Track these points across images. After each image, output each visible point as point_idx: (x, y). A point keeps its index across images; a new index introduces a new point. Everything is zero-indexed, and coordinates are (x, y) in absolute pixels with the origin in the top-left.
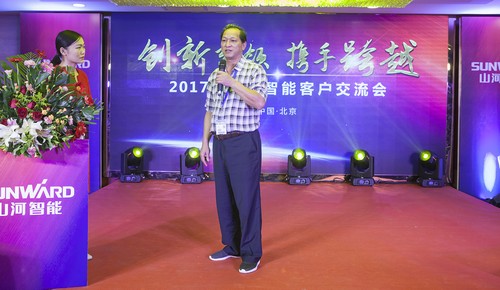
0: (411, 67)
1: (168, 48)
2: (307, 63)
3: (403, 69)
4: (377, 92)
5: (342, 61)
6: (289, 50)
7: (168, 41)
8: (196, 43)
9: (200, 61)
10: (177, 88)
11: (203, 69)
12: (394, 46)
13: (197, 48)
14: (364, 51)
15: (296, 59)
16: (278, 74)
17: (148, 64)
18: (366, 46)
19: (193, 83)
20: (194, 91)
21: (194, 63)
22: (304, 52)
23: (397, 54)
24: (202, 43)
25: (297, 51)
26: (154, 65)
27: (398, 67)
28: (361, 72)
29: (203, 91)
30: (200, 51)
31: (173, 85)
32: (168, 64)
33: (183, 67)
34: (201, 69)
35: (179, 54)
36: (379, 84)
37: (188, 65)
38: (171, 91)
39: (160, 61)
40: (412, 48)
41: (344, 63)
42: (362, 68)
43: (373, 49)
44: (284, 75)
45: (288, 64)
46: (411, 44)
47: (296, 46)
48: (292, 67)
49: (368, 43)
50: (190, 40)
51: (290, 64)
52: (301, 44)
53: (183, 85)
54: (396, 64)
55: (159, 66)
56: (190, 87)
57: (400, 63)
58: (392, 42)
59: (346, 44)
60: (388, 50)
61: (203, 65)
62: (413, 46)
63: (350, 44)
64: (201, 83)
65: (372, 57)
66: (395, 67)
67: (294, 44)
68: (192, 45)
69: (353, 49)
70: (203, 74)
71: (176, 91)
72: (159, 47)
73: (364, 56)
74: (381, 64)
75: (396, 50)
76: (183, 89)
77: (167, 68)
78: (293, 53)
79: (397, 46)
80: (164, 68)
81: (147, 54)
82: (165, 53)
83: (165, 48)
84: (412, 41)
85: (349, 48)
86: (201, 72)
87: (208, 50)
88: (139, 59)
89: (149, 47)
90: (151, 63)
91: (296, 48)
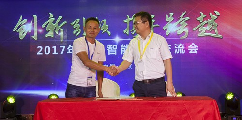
0: (216, 31)
1: (36, 22)
3: (210, 32)
4: (192, 50)
5: (164, 28)
6: (125, 21)
7: (35, 16)
8: (56, 17)
9: (59, 31)
10: (43, 51)
11: (62, 37)
12: (203, 15)
13: (57, 21)
14: (181, 20)
15: (131, 27)
16: (117, 39)
17: (21, 34)
18: (182, 16)
19: (55, 47)
20: (55, 53)
21: (54, 32)
23: (206, 22)
24: (60, 18)
25: (131, 22)
26: (25, 34)
27: (207, 31)
28: (179, 36)
29: (62, 53)
30: (59, 23)
31: (40, 49)
32: (36, 34)
33: (47, 36)
34: (60, 36)
35: (43, 26)
36: (193, 44)
37: (50, 34)
38: (38, 53)
39: (30, 32)
40: (216, 17)
41: (166, 29)
42: (179, 33)
43: (187, 18)
44: (122, 39)
45: (125, 31)
46: (215, 14)
47: (130, 17)
48: (128, 33)
49: (184, 14)
50: (52, 15)
51: (126, 31)
53: (47, 49)
54: (205, 28)
55: (29, 35)
56: (52, 50)
57: (208, 28)
58: (201, 13)
59: (167, 15)
60: (198, 19)
61: (62, 34)
62: (217, 16)
63: (170, 15)
64: (61, 47)
65: (187, 24)
66: (204, 31)
67: (128, 16)
68: (54, 19)
69: (173, 18)
70: (62, 41)
71: (42, 54)
72: (29, 21)
73: (181, 24)
74: (194, 29)
75: (205, 19)
76: (47, 52)
77: (35, 37)
78: (128, 23)
79: (205, 16)
80: (33, 37)
81: (20, 26)
82: (33, 25)
83: (33, 22)
84: (216, 12)
85: (169, 19)
86: (60, 39)
87: (65, 22)
88: (14, 31)
89: (21, 21)
90: (23, 33)
91: (130, 19)
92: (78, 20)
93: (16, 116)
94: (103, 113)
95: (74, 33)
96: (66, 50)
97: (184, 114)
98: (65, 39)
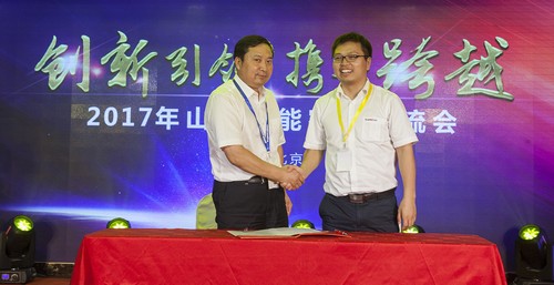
0: (499, 83)
1: (87, 51)
2: (320, 77)
3: (486, 86)
4: (441, 125)
5: (380, 73)
6: (291, 55)
7: (86, 39)
8: (133, 42)
9: (140, 74)
10: (100, 119)
11: (145, 88)
12: (469, 47)
13: (136, 51)
14: (417, 56)
15: (303, 70)
17: (52, 78)
18: (420, 47)
19: (128, 110)
20: (128, 123)
21: (128, 76)
22: (315, 58)
23: (475, 62)
24: (143, 43)
25: (304, 57)
26: (61, 79)
27: (477, 83)
28: (412, 92)
29: (144, 124)
30: (140, 56)
31: (94, 112)
32: (86, 78)
33: (111, 83)
34: (141, 84)
35: (104, 60)
36: (445, 112)
37: (119, 80)
38: (90, 123)
39: (73, 73)
40: (499, 52)
41: (384, 77)
42: (414, 85)
43: (433, 53)
44: (282, 97)
45: (289, 78)
46: (497, 45)
47: (303, 47)
48: (295, 82)
49: (425, 42)
50: (123, 37)
51: (292, 78)
52: (310, 45)
53: (111, 113)
54: (473, 77)
55: (70, 81)
56: (122, 117)
57: (480, 76)
58: (465, 41)
59: (386, 44)
60: (458, 55)
61: (144, 80)
62: (502, 48)
63: (394, 44)
64: (141, 109)
65: (431, 66)
66: (471, 83)
67: (298, 45)
68: (127, 46)
69: (399, 52)
70: (144, 95)
71: (98, 124)
72: (71, 49)
73: (417, 64)
74: (447, 78)
75: (474, 54)
76: (111, 120)
77: (84, 85)
78: (297, 60)
79: (473, 48)
80: (79, 85)
81: (50, 60)
82: (81, 58)
83: (81, 51)
84: (499, 39)
85: (391, 52)
86: (141, 92)
87: (153, 54)
88: (37, 70)
89: (55, 49)
90: (57, 76)
91: (302, 51)
92: (184, 49)
93: (35, 265)
94: (234, 270)
95: (173, 79)
96: (154, 118)
97: (421, 277)
98: (153, 92)
